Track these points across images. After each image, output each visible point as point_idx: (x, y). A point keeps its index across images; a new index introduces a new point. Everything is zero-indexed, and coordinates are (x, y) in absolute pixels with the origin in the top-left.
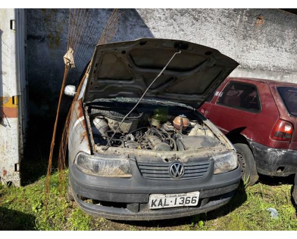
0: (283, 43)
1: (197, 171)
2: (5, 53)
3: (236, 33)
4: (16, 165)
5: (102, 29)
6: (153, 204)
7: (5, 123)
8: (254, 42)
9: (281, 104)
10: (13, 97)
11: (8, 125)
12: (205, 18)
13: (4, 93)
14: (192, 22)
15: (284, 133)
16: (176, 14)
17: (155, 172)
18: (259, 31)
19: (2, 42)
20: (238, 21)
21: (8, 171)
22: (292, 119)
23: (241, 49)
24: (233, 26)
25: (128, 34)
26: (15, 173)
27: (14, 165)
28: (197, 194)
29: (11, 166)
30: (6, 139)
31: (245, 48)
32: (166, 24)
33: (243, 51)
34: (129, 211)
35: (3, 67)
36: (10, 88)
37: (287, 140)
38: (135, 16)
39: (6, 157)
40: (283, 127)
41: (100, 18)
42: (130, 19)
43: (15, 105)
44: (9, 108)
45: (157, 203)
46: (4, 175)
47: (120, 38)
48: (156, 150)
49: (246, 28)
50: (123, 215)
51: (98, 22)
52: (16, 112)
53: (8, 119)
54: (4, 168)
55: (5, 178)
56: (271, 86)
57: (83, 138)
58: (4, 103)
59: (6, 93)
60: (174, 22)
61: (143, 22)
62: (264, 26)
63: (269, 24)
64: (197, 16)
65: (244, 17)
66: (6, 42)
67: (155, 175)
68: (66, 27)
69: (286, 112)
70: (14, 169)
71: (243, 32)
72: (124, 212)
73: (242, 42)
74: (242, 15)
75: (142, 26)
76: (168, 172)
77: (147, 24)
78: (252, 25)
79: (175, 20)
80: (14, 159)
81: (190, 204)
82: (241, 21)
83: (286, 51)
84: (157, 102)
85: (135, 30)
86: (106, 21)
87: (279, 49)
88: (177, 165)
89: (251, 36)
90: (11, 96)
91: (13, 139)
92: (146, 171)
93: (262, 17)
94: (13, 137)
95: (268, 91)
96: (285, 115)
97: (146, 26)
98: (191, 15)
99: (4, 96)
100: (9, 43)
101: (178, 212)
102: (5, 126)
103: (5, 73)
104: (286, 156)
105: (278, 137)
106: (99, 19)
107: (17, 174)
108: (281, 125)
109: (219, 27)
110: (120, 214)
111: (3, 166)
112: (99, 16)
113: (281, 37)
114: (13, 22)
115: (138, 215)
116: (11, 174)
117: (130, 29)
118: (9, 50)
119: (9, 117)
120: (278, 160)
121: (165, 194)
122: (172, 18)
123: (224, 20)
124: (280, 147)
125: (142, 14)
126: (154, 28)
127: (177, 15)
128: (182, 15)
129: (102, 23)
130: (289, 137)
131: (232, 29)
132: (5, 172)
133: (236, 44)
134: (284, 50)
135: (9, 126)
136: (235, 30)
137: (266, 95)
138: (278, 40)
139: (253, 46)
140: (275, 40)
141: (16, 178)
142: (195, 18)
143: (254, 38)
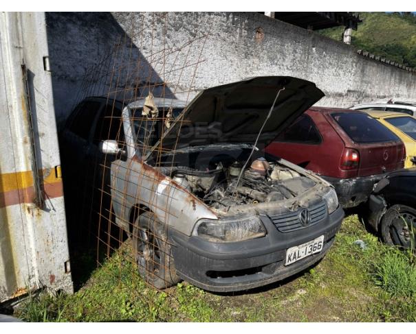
0: (284, 60)
1: (319, 214)
2: (40, 106)
3: (237, 50)
4: (65, 263)
5: (74, 52)
6: (289, 259)
7: (47, 207)
8: (256, 60)
9: (342, 132)
10: (56, 167)
11: (52, 208)
12: (203, 33)
13: (43, 164)
14: (189, 38)
15: (352, 162)
16: (169, 29)
17: (288, 224)
18: (260, 47)
19: (35, 91)
20: (238, 36)
21: (56, 275)
22: (356, 146)
23: (244, 70)
24: (233, 43)
26: (66, 275)
27: (63, 264)
28: (322, 238)
29: (60, 267)
30: (50, 229)
31: (248, 68)
32: (159, 42)
33: (246, 72)
34: (265, 274)
35: (39, 127)
36: (51, 155)
37: (355, 168)
38: (118, 31)
39: (53, 255)
40: (350, 155)
41: (71, 36)
42: (113, 37)
43: (59, 179)
44: (51, 185)
45: (292, 258)
46: (51, 282)
47: (102, 64)
48: (271, 201)
49: (246, 45)
50: (260, 280)
51: (69, 42)
52: (60, 189)
53: (51, 200)
54: (50, 272)
55: (53, 286)
56: (325, 113)
57: (194, 203)
58: (44, 177)
59: (45, 163)
60: (168, 40)
61: (130, 41)
62: (264, 41)
63: (269, 37)
64: (193, 31)
65: (243, 31)
66: (40, 89)
67: (289, 227)
69: (350, 140)
70: (64, 271)
71: (245, 49)
72: (260, 277)
73: (245, 61)
74: (241, 29)
75: (129, 47)
76: (298, 221)
77: (135, 43)
78: (253, 40)
79: (169, 37)
80: (63, 255)
81: (317, 251)
82: (241, 36)
83: (288, 69)
84: (223, 147)
85: (121, 51)
86: (79, 40)
87: (281, 66)
88: (304, 211)
89: (253, 53)
90: (53, 167)
91: (60, 228)
92: (280, 225)
93: (261, 30)
94: (59, 224)
95: (323, 120)
96: (349, 143)
97: (134, 46)
98: (187, 29)
99: (43, 168)
100: (44, 91)
101: (306, 263)
102: (48, 210)
103: (43, 134)
104: (357, 184)
105: (347, 166)
106: (70, 39)
107: (69, 276)
108: (347, 154)
109: (219, 44)
110: (257, 281)
111: (49, 269)
112: (69, 33)
113: (281, 52)
114: (47, 60)
115: (274, 276)
116: (61, 278)
118: (45, 100)
119: (53, 197)
120: (351, 190)
121: (298, 245)
122: (165, 33)
123: (223, 35)
124: (350, 176)
125: (128, 29)
126: (144, 49)
127: (171, 30)
128: (176, 30)
129: (74, 43)
130: (356, 165)
131: (233, 46)
132: (52, 277)
133: (239, 64)
134: (285, 68)
135: (54, 209)
136: (236, 47)
137: (323, 123)
138: (279, 57)
139: (256, 66)
140: (276, 57)
141: (67, 284)
142: (191, 34)
143: (256, 56)
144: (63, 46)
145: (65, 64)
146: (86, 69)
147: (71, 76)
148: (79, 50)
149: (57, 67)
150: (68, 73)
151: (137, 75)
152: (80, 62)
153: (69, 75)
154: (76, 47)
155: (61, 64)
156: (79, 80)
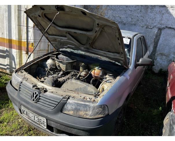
1: (47, 103)
5: (128, 11)
6: (24, 112)
10: (32, 43)
25: (148, 13)
28: (45, 120)
47: (141, 16)
58: (29, 45)
68: (107, 11)
85: (155, 9)
88: (36, 93)
117: (151, 9)
144: (124, 8)
145: (123, 16)
146: (132, 19)
147: (124, 22)
148: (131, 10)
149: (119, 18)
150: (123, 21)
151: (163, 22)
152: (130, 15)
153: (123, 22)
154: (130, 9)
155: (121, 16)
156: (128, 24)
